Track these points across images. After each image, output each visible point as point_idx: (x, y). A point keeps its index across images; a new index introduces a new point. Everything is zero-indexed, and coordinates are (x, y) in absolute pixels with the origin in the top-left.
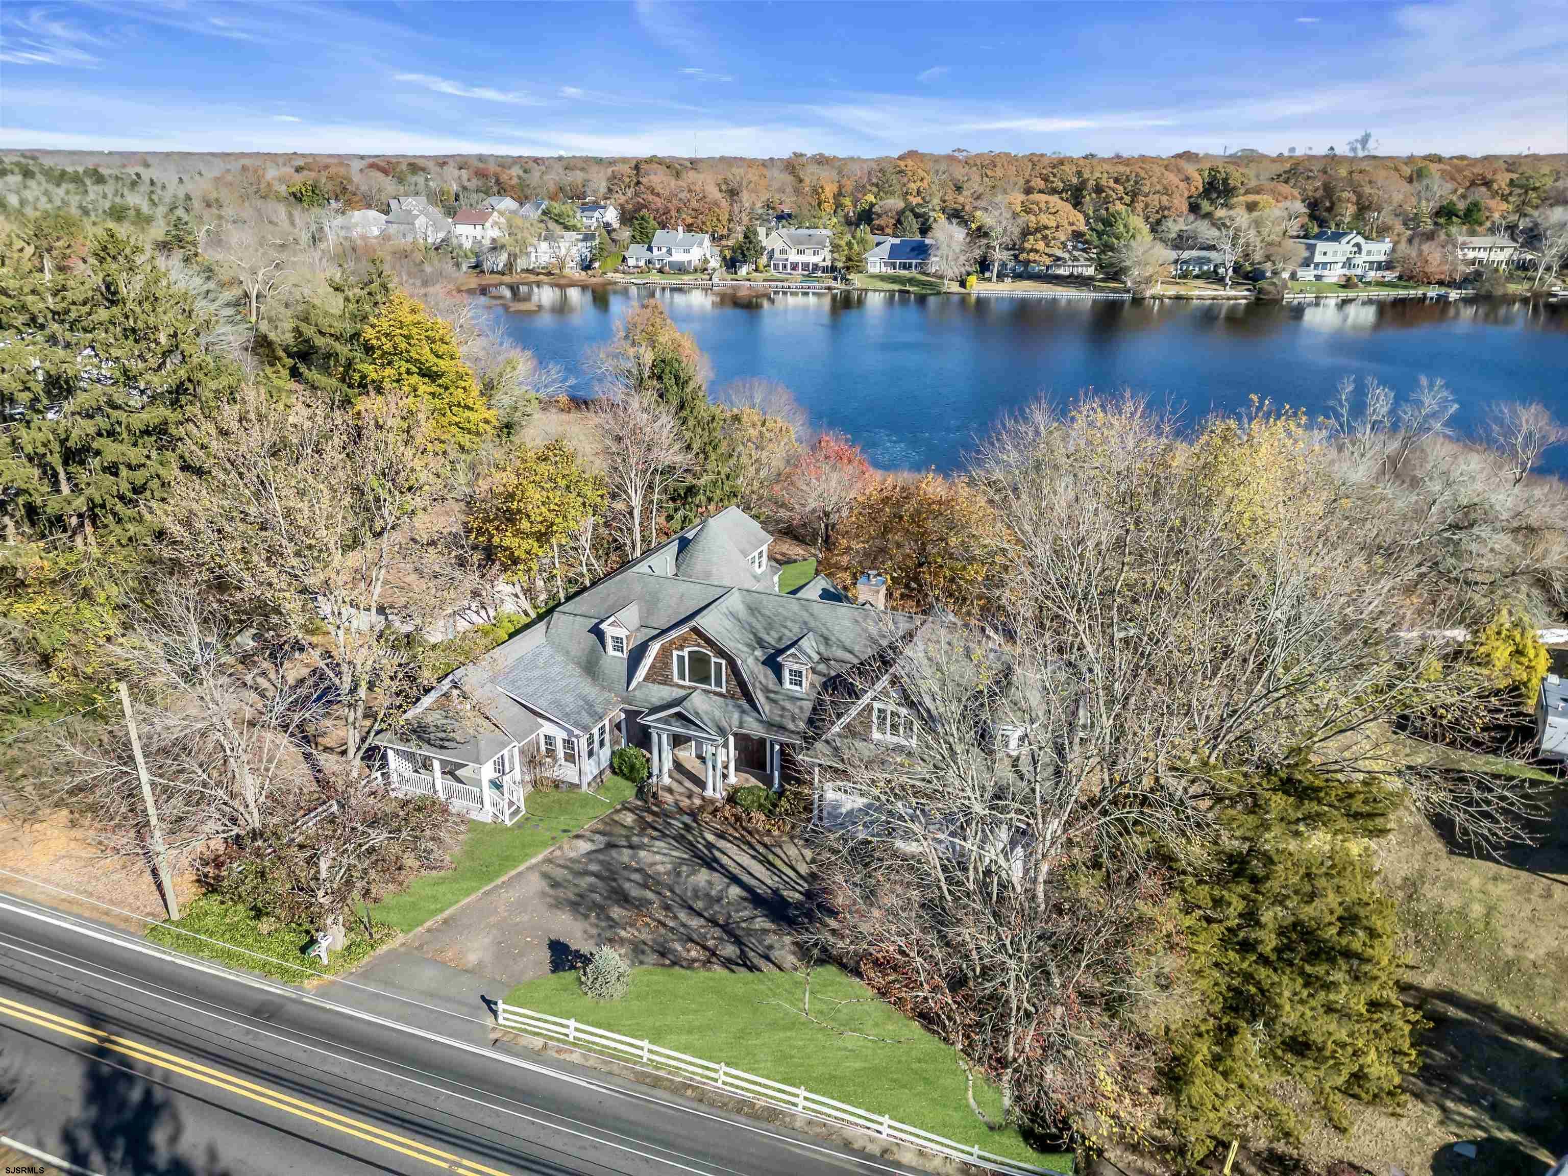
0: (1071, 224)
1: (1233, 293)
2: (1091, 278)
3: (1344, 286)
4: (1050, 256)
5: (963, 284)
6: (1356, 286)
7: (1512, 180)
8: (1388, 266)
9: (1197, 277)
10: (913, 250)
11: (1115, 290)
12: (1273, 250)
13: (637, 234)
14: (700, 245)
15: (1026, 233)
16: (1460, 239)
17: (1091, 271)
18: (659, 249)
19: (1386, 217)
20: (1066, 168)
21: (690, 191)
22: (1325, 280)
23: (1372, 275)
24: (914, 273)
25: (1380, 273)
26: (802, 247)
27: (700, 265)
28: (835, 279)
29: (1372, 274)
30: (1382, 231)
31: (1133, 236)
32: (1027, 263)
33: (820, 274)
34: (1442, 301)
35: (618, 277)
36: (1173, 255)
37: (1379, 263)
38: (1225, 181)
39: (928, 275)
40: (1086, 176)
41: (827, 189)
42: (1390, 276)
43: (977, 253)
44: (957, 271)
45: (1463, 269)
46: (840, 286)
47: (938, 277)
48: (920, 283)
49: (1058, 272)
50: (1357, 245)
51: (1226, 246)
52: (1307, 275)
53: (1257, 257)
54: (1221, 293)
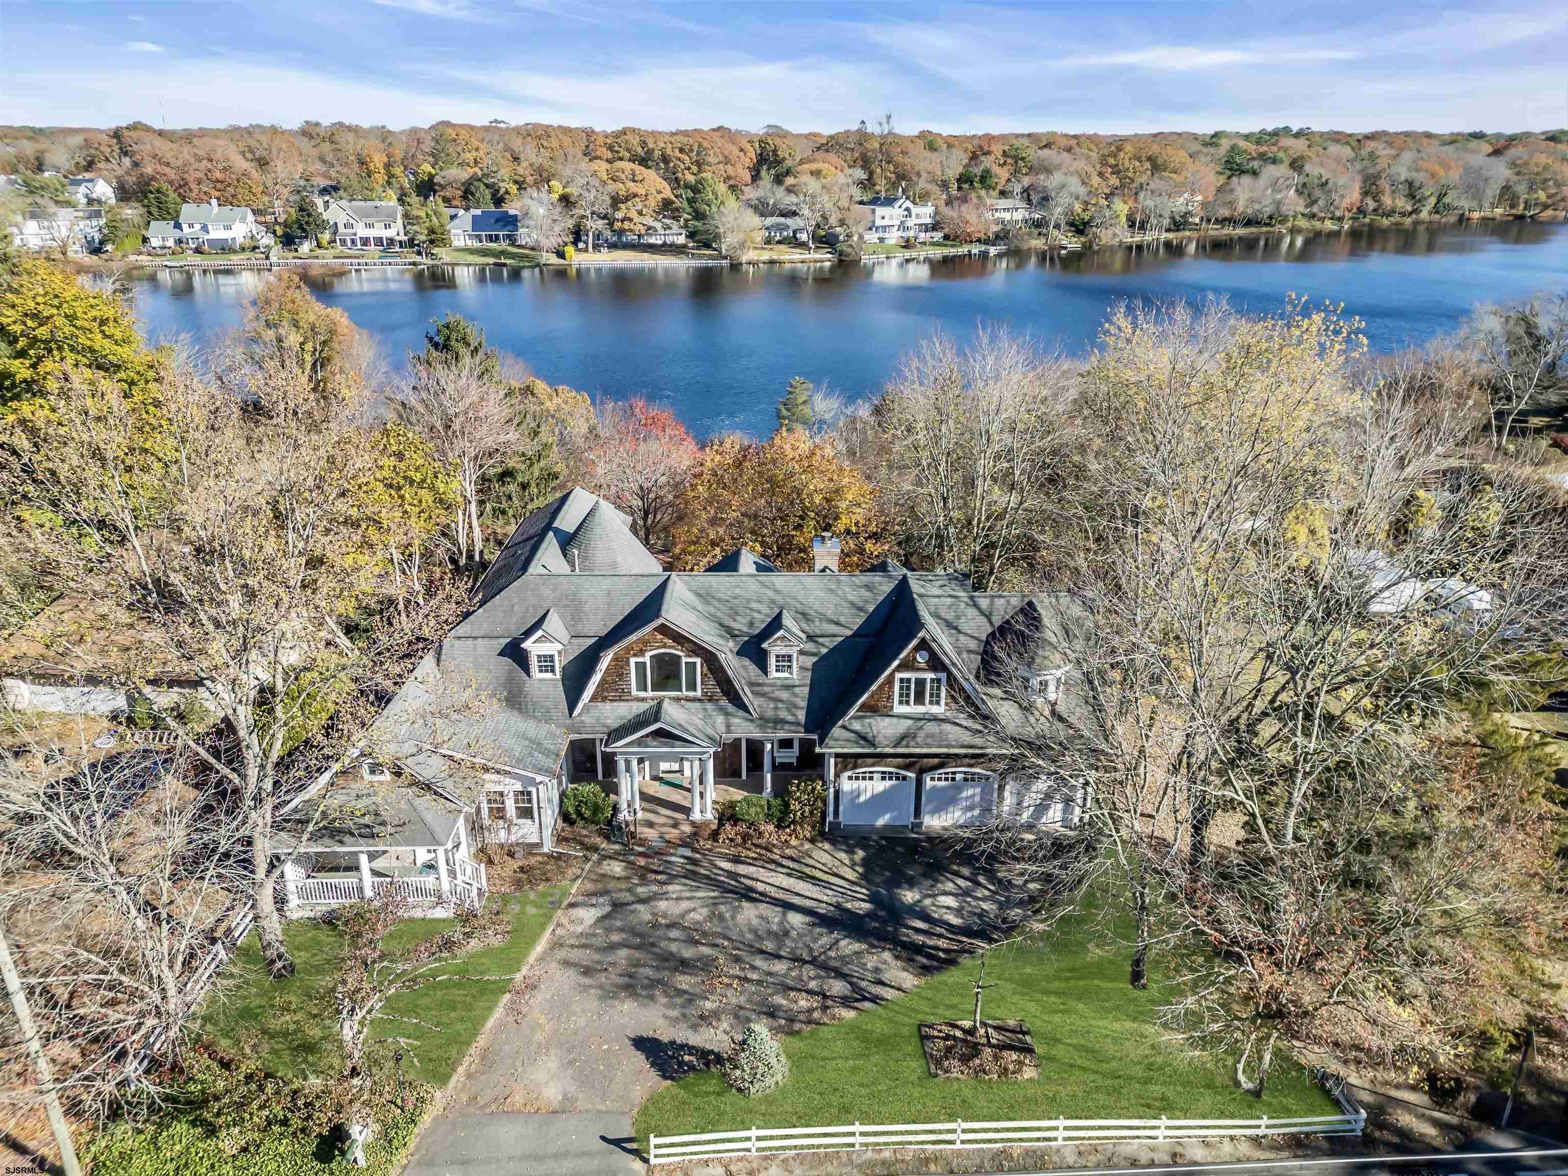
0: (659, 192)
1: (818, 256)
2: (685, 246)
3: (903, 247)
5: (561, 255)
6: (914, 246)
8: (935, 227)
9: (779, 242)
10: (497, 221)
11: (711, 258)
12: (847, 215)
13: (154, 210)
14: (243, 220)
15: (616, 201)
16: (989, 202)
17: (681, 240)
18: (191, 226)
19: (922, 184)
20: (629, 137)
21: (211, 160)
22: (888, 242)
23: (922, 236)
24: (503, 245)
25: (929, 234)
26: (370, 221)
27: (248, 243)
28: (419, 253)
29: (922, 235)
30: (924, 197)
31: (722, 203)
32: (621, 232)
33: (397, 249)
34: (984, 255)
35: (144, 259)
36: (758, 221)
37: (927, 225)
38: (775, 152)
39: (519, 246)
40: (651, 146)
41: (376, 158)
42: (938, 236)
43: (570, 223)
44: (553, 242)
45: (995, 228)
46: (425, 262)
47: (533, 249)
48: (513, 256)
49: (652, 240)
50: (907, 209)
51: (806, 212)
52: (872, 237)
53: (833, 221)
54: (808, 256)
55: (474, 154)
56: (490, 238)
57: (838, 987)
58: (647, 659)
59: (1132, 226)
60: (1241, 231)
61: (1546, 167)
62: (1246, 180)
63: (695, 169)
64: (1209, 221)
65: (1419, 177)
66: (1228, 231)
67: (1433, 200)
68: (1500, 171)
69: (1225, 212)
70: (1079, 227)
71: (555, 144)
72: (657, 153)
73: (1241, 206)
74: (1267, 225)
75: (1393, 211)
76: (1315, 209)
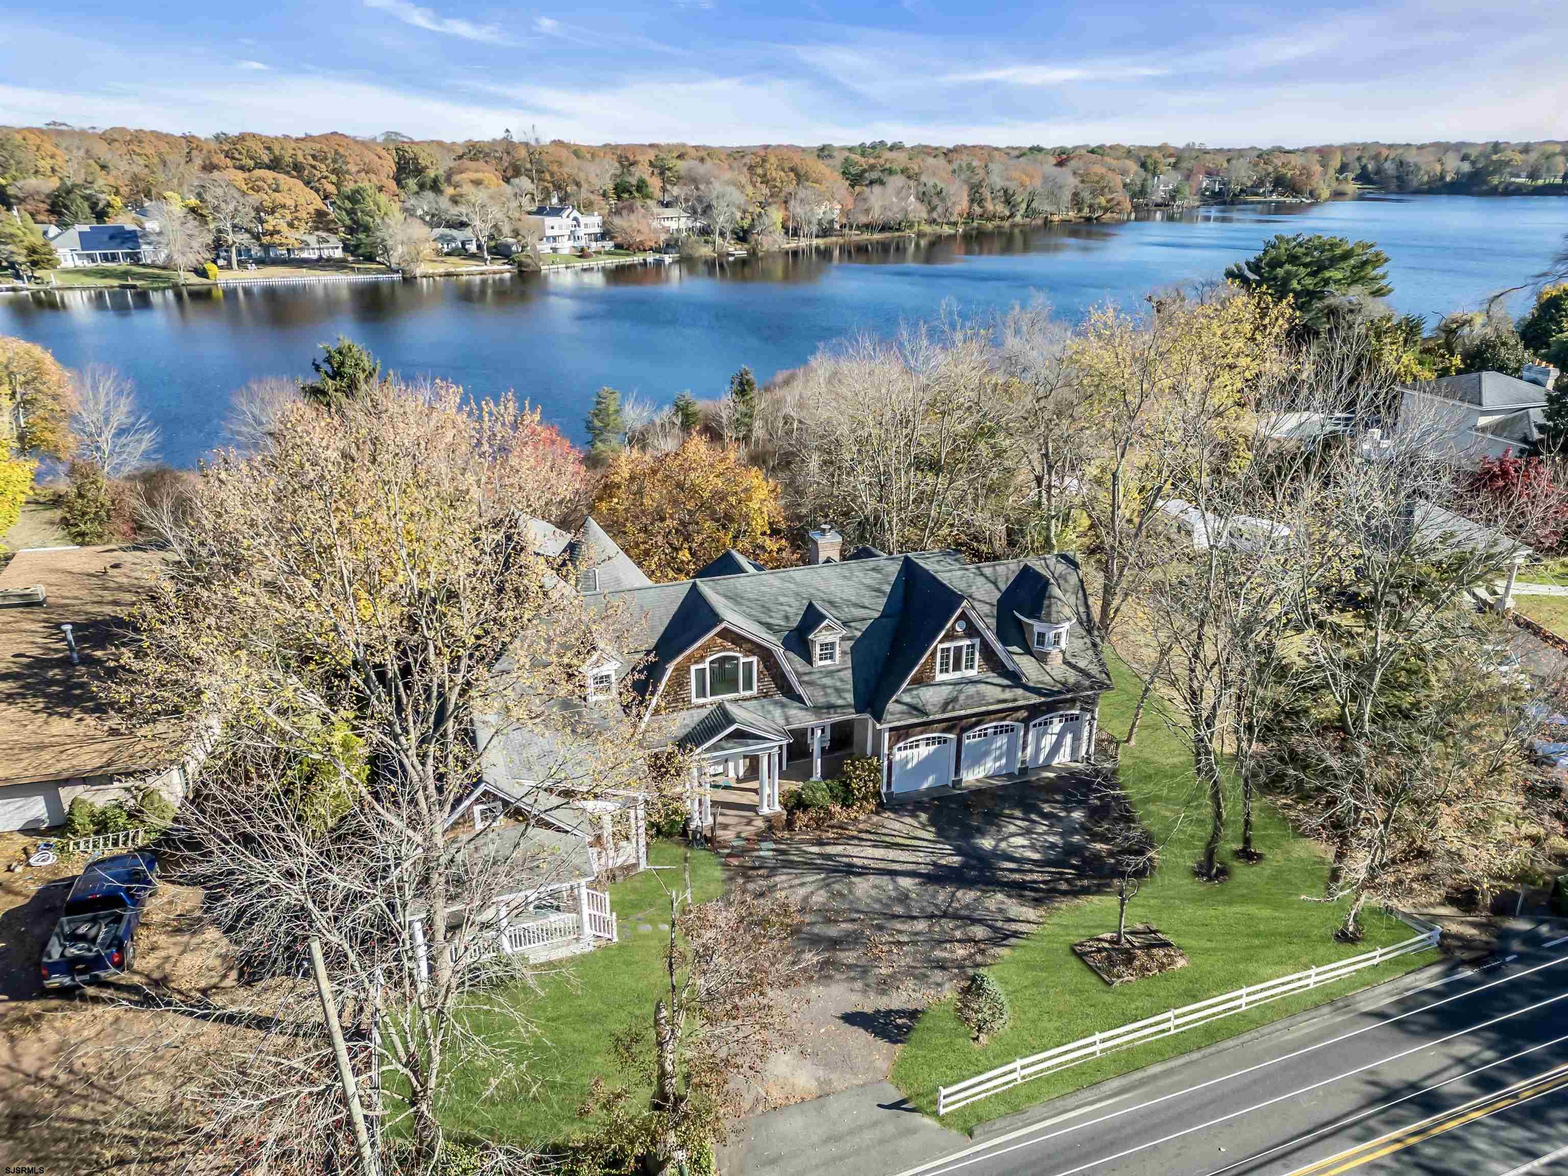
0: (310, 203)
1: (496, 267)
2: (344, 260)
3: (578, 257)
5: (201, 273)
6: (590, 256)
8: (604, 236)
9: (449, 254)
10: (109, 237)
11: (376, 272)
12: (519, 225)
15: (261, 213)
17: (338, 254)
19: (585, 194)
22: (562, 252)
23: (594, 246)
24: (124, 265)
25: (600, 244)
28: (19, 277)
29: (594, 244)
30: (587, 207)
31: (386, 214)
32: (272, 247)
34: (659, 263)
37: (597, 235)
38: (415, 159)
40: (277, 151)
42: (609, 245)
43: (209, 239)
44: (192, 259)
45: (663, 237)
46: (27, 288)
47: (164, 268)
48: (142, 276)
49: (305, 255)
50: (575, 219)
51: (477, 223)
52: (545, 248)
53: (506, 229)
54: (484, 268)
55: (51, 162)
56: (105, 258)
57: (979, 932)
58: (706, 665)
59: (787, 233)
60: (877, 236)
61: (1102, 177)
62: (877, 189)
63: (334, 178)
64: (851, 227)
65: (1012, 186)
66: (866, 236)
67: (1024, 206)
68: (1069, 181)
69: (863, 219)
70: (742, 236)
71: (150, 150)
73: (877, 215)
74: (898, 230)
75: (994, 216)
76: (935, 215)
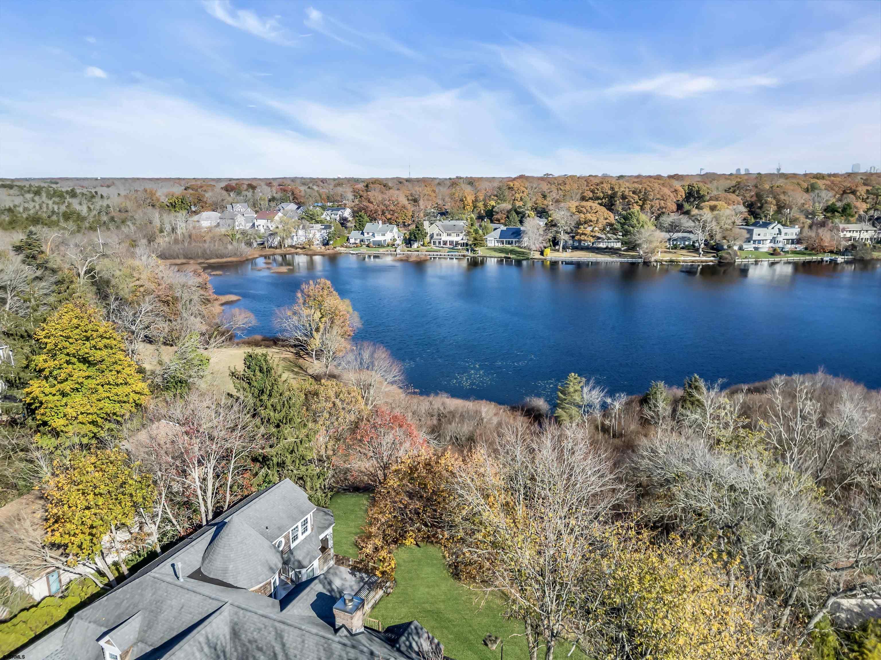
0: (606, 219)
1: (704, 258)
2: (619, 249)
3: (772, 254)
4: (593, 237)
5: (542, 253)
6: (780, 254)
7: (867, 191)
8: (799, 241)
9: (683, 248)
10: (513, 234)
11: (633, 257)
12: (727, 233)
13: (357, 225)
14: (391, 231)
15: (579, 224)
16: (841, 226)
17: (618, 245)
18: (368, 233)
19: (794, 212)
20: (605, 185)
21: (390, 200)
22: (761, 250)
24: (513, 247)
25: (793, 246)
26: (450, 232)
27: (390, 243)
28: (468, 250)
29: (789, 246)
30: (793, 222)
31: (642, 226)
32: (580, 241)
33: (459, 247)
34: (833, 262)
35: (343, 250)
36: (667, 236)
37: (793, 240)
38: (698, 192)
39: (521, 248)
40: (616, 190)
41: (468, 199)
42: (800, 247)
43: (550, 236)
44: (538, 246)
45: (844, 243)
46: (470, 255)
47: (527, 249)
48: (518, 253)
49: (599, 246)
50: (779, 230)
51: (699, 232)
52: (749, 247)
53: (718, 237)
54: (697, 258)
55: (521, 194)
56: (508, 243)
72: (619, 194)
